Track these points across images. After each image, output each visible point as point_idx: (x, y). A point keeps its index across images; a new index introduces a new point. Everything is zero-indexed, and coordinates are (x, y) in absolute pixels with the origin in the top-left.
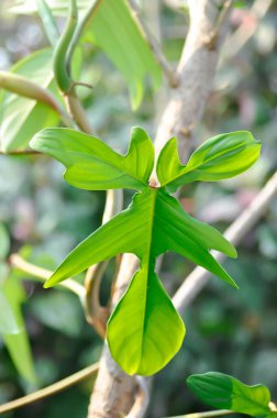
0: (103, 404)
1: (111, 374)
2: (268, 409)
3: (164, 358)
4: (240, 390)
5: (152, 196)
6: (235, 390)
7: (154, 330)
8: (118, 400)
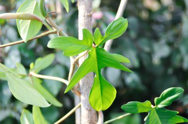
0: (87, 120)
1: (87, 109)
2: (151, 108)
3: (110, 102)
4: (140, 105)
5: (94, 50)
6: (138, 105)
7: (105, 94)
8: (92, 117)
